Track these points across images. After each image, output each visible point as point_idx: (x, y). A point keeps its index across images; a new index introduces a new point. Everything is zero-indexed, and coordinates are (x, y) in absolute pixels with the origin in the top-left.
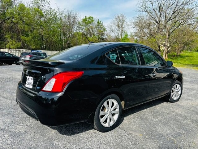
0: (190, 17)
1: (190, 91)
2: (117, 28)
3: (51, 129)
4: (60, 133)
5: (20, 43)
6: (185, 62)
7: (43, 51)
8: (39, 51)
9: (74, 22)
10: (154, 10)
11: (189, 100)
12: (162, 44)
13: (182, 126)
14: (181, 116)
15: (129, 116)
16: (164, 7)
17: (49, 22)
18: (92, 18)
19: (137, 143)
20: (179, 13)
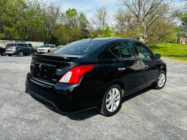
0: (165, 12)
1: (171, 79)
2: (99, 20)
3: (62, 116)
4: (71, 119)
5: (4, 34)
6: (161, 52)
7: (27, 43)
8: (23, 42)
9: (57, 13)
10: (134, 4)
11: (171, 87)
12: (141, 36)
13: (171, 109)
14: (168, 101)
15: (126, 102)
16: (142, 2)
17: (32, 13)
18: (76, 10)
19: (139, 124)
20: (156, 7)
